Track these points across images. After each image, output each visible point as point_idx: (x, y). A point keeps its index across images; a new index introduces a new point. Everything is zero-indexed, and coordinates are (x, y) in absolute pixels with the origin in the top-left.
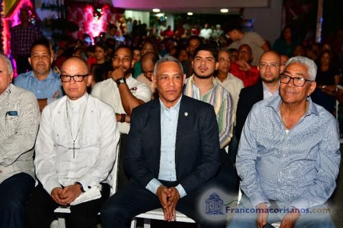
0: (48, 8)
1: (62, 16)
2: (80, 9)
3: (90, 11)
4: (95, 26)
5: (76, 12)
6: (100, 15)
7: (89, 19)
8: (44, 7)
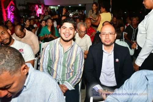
0: (21, 5)
1: (27, 8)
2: (33, 6)
3: (37, 6)
4: (39, 11)
5: (32, 7)
6: (40, 8)
7: (37, 9)
8: (19, 5)
